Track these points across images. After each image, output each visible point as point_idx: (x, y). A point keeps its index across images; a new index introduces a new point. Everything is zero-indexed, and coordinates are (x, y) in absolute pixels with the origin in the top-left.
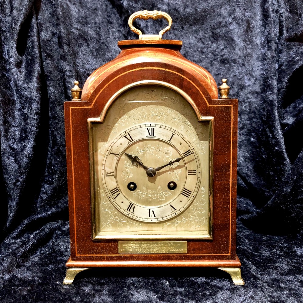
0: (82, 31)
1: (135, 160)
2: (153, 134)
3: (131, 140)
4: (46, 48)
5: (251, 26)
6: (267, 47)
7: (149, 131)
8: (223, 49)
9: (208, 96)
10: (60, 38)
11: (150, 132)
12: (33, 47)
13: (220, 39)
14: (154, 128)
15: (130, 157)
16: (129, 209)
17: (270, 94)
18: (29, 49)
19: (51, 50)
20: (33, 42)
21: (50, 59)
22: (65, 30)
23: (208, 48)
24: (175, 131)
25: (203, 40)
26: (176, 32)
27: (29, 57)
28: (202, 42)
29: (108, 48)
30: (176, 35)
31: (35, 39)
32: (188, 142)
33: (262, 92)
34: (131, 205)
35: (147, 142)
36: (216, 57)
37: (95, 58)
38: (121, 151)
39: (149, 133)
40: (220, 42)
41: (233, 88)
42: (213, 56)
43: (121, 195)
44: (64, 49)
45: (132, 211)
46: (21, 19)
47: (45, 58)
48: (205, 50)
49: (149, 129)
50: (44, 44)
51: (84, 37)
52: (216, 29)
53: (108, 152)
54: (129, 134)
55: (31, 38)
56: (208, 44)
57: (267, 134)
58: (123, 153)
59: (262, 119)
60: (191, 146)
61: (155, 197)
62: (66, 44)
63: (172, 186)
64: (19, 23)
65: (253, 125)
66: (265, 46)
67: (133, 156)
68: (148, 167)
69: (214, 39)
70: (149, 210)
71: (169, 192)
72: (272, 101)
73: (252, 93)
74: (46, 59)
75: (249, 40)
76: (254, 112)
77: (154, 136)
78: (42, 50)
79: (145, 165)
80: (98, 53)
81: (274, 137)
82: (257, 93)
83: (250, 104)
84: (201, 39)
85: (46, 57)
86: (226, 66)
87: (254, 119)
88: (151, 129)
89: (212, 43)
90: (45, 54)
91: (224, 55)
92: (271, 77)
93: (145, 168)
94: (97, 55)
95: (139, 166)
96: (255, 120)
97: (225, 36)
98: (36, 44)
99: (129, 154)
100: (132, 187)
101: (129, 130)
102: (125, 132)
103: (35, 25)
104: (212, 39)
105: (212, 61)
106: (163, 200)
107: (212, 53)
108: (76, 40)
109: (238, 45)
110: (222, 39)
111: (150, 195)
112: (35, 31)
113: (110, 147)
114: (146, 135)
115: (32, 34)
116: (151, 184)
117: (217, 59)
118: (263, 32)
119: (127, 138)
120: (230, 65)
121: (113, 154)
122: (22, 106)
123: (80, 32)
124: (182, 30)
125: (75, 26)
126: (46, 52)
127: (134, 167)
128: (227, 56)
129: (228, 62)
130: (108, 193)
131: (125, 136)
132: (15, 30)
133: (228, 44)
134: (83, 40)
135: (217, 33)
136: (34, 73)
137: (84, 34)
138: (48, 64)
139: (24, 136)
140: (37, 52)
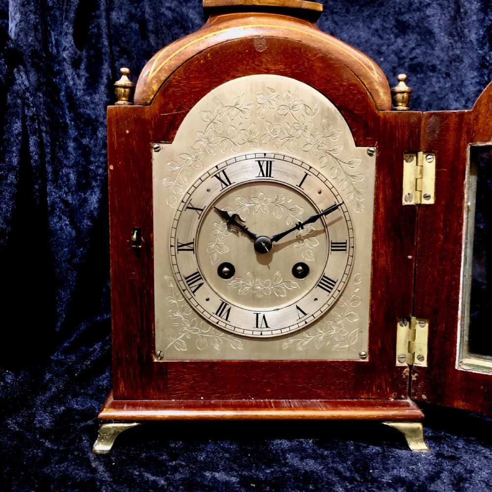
1: (233, 221)
2: (269, 174)
3: (228, 184)
4: (120, 39)
5: (462, 10)
6: (488, 45)
7: (261, 167)
8: (414, 49)
10: (143, 22)
11: (263, 168)
12: (99, 36)
13: (409, 31)
14: (271, 162)
15: (224, 215)
16: (219, 312)
18: (93, 38)
19: (128, 43)
20: (98, 26)
21: (125, 56)
22: (151, 9)
23: (388, 46)
24: (311, 167)
26: (336, 18)
27: (92, 52)
28: (379, 35)
30: (336, 23)
31: (103, 22)
32: (333, 190)
34: (224, 305)
35: (257, 187)
36: (402, 62)
38: (207, 203)
39: (262, 170)
40: (409, 36)
42: (396, 59)
43: (205, 285)
44: (149, 41)
45: (225, 317)
47: (118, 54)
48: (384, 48)
49: (261, 162)
50: (116, 32)
52: (403, 14)
53: (183, 204)
54: (223, 171)
55: (96, 19)
56: (389, 39)
58: (211, 208)
60: (338, 197)
61: (268, 291)
62: (152, 32)
63: (301, 271)
66: (485, 45)
67: (230, 213)
68: (257, 236)
69: (400, 31)
70: (257, 314)
71: (295, 282)
74: (119, 57)
75: (458, 34)
77: (270, 176)
78: (113, 41)
79: (252, 230)
84: (377, 30)
86: (418, 76)
88: (265, 162)
89: (396, 37)
90: (118, 49)
91: (415, 57)
93: (252, 237)
95: (240, 233)
97: (418, 26)
98: (104, 30)
99: (222, 210)
100: (227, 271)
101: (225, 164)
102: (217, 167)
104: (396, 31)
105: (394, 68)
106: (282, 296)
107: (396, 54)
109: (439, 42)
110: (412, 32)
111: (259, 287)
112: (102, 8)
113: (188, 195)
114: (256, 174)
115: (98, 13)
116: (261, 268)
117: (404, 64)
118: (482, 21)
119: (219, 178)
120: (425, 74)
121: (193, 208)
122: (79, 133)
123: (175, 15)
124: (346, 14)
125: (167, 5)
126: (119, 46)
127: (230, 234)
128: (420, 59)
129: (422, 70)
130: (181, 282)
131: (216, 176)
132: (72, 4)
133: (422, 40)
134: (180, 28)
135: (405, 22)
136: (102, 78)
137: (182, 18)
138: (122, 64)
139: (84, 184)
140: (106, 44)
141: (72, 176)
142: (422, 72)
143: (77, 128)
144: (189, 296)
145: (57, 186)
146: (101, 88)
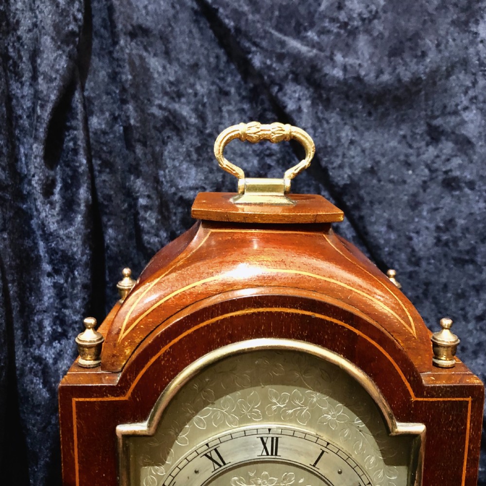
0: (170, 111)
2: (275, 450)
3: (222, 464)
4: (101, 149)
7: (264, 444)
8: (448, 160)
9: (414, 377)
10: (128, 129)
11: (267, 445)
12: (75, 152)
13: (443, 138)
14: (277, 438)
18: (68, 153)
19: (110, 153)
20: (75, 139)
21: (108, 170)
22: (137, 111)
23: (418, 155)
24: (328, 444)
25: (409, 139)
26: (355, 122)
27: (67, 169)
28: (407, 143)
30: (356, 128)
31: (80, 134)
35: (260, 465)
36: (434, 175)
37: (195, 165)
39: (265, 448)
40: (442, 144)
42: (426, 171)
44: (134, 152)
46: (53, 97)
47: (99, 168)
48: (413, 159)
49: (265, 439)
50: (96, 141)
51: (173, 124)
52: (436, 117)
54: (216, 450)
55: (71, 131)
56: (418, 148)
60: (363, 477)
62: (139, 141)
64: (49, 107)
69: (432, 138)
74: (100, 172)
77: (276, 454)
78: (93, 153)
80: (199, 155)
84: (405, 137)
86: (453, 193)
88: (270, 439)
90: (99, 162)
91: (451, 170)
94: (198, 160)
97: (453, 133)
98: (81, 143)
101: (217, 442)
102: (207, 445)
103: (80, 106)
104: (428, 138)
105: (425, 182)
107: (428, 166)
108: (157, 130)
110: (447, 140)
112: (79, 117)
113: (170, 478)
114: (258, 452)
115: (74, 123)
117: (437, 177)
119: (211, 458)
120: (462, 191)
122: (53, 269)
123: (166, 114)
124: (368, 118)
125: (157, 102)
126: (100, 158)
128: (457, 173)
129: (458, 185)
131: (206, 455)
132: (42, 121)
133: (459, 150)
134: (172, 130)
135: (439, 127)
136: (79, 205)
137: (174, 117)
138: (104, 181)
139: (59, 332)
140: (85, 161)
141: (47, 323)
142: (459, 188)
143: (51, 262)
145: (27, 343)
146: (79, 218)
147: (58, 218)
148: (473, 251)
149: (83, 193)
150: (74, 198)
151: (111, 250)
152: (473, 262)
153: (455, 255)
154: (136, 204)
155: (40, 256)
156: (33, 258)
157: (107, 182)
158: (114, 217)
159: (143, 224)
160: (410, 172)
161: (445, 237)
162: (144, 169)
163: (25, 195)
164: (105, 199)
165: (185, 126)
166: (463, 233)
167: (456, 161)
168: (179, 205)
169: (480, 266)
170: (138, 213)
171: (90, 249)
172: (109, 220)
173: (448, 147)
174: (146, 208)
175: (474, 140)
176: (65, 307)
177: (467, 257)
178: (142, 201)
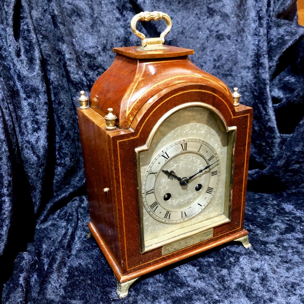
0: (74, 5)
3: (168, 158)
4: (41, 29)
8: (218, 25)
9: (233, 109)
10: (54, 17)
11: (183, 147)
12: (29, 31)
13: (215, 14)
14: (186, 143)
16: (166, 217)
17: (263, 73)
18: (24, 32)
19: (46, 31)
20: (27, 24)
21: (46, 40)
22: (57, 6)
23: (204, 23)
24: (203, 142)
25: (199, 15)
26: (172, 7)
27: (26, 41)
28: (198, 17)
29: (103, 23)
32: (212, 149)
33: (253, 67)
34: (168, 212)
36: (211, 33)
37: (91, 34)
38: (159, 169)
40: (215, 17)
41: (227, 63)
43: (159, 207)
45: (168, 218)
47: (41, 40)
48: (201, 25)
50: (38, 25)
51: (77, 12)
52: (211, 3)
53: (148, 172)
54: (166, 153)
55: (24, 20)
57: (260, 110)
58: (161, 171)
59: (253, 93)
61: (185, 200)
62: (61, 23)
65: (245, 98)
66: (256, 21)
67: (169, 171)
69: (210, 14)
70: (182, 212)
71: (197, 193)
72: (264, 80)
73: (244, 68)
74: (42, 42)
75: (242, 15)
76: (246, 86)
77: (186, 150)
78: (37, 31)
80: (93, 29)
81: (267, 114)
82: (248, 67)
83: (242, 78)
84: (197, 14)
85: (43, 39)
86: (221, 42)
87: (245, 93)
88: (184, 144)
90: (41, 36)
91: (219, 31)
92: (263, 55)
93: (179, 179)
94: (92, 32)
95: (173, 179)
96: (247, 94)
97: (220, 11)
98: (31, 27)
99: (165, 170)
101: (166, 149)
102: (163, 151)
104: (207, 15)
105: (207, 37)
107: (208, 29)
108: (69, 16)
110: (217, 15)
111: (182, 200)
114: (180, 150)
115: (25, 15)
116: (183, 191)
117: (213, 34)
119: (164, 157)
120: (225, 41)
121: (152, 173)
122: (27, 96)
124: (178, 5)
126: (41, 34)
127: (169, 180)
128: (222, 32)
129: (223, 38)
130: (148, 209)
131: (162, 156)
133: (223, 20)
134: (77, 16)
135: (213, 8)
136: (36, 60)
138: (45, 47)
139: (36, 128)
140: (35, 36)
141: (29, 123)
142: (223, 39)
143: (25, 92)
144: (152, 214)
145: (22, 134)
146: (37, 67)
147: (27, 68)
148: (231, 70)
149: (37, 54)
150: (33, 57)
151: (54, 84)
152: (231, 75)
153: (223, 72)
154: (64, 58)
155: (18, 90)
156: (15, 91)
157: (47, 47)
158: (53, 66)
159: (69, 69)
160: (200, 32)
161: (217, 64)
162: (66, 38)
163: (4, 57)
164: (47, 57)
165: (83, 13)
166: (226, 61)
167: (222, 26)
168: (85, 57)
169: (234, 77)
170: (66, 63)
171: (45, 84)
172: (51, 68)
173: (217, 18)
174: (70, 60)
175: (229, 14)
176: (37, 114)
177: (228, 73)
178: (67, 56)
